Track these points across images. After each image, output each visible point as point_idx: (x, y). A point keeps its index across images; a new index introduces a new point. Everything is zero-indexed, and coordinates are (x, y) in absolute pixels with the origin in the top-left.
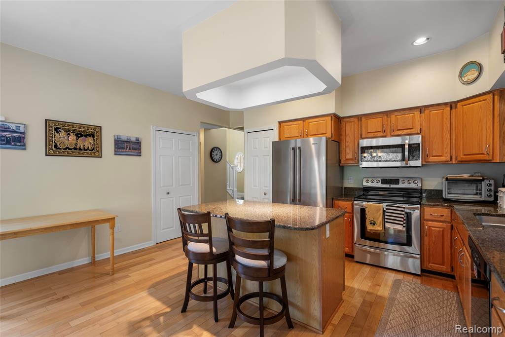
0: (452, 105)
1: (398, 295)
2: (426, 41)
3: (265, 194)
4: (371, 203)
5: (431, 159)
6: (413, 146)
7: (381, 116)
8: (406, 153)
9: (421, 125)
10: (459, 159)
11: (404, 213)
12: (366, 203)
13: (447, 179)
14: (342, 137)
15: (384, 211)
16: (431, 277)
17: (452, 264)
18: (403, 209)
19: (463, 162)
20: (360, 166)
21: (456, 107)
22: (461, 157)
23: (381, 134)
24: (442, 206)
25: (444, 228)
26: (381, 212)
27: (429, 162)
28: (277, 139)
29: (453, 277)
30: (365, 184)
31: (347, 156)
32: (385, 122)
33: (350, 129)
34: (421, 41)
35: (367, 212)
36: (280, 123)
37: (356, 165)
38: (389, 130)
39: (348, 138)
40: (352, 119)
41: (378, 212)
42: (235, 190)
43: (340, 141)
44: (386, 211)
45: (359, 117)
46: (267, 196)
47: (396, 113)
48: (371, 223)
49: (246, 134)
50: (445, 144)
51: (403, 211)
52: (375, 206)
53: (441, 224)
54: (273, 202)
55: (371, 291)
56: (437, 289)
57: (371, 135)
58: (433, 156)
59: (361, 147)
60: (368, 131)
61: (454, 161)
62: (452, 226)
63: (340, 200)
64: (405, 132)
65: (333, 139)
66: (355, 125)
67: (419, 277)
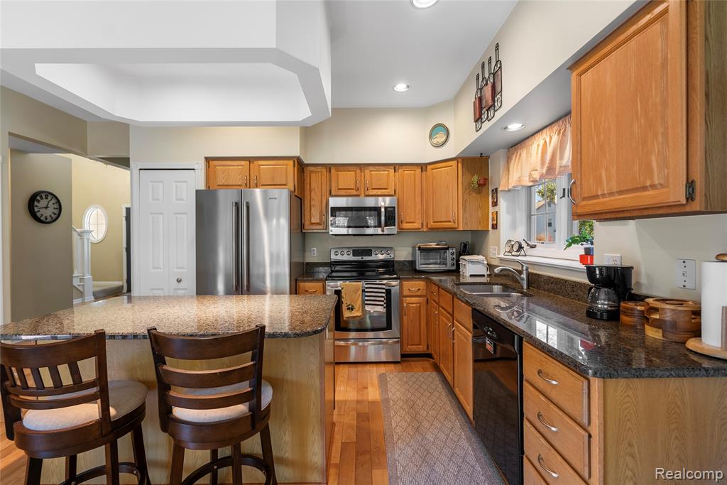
0: (423, 167)
1: (390, 394)
2: (406, 90)
3: (179, 281)
4: (348, 282)
5: (405, 226)
6: (389, 209)
7: (355, 168)
8: (383, 218)
9: (395, 186)
10: (429, 226)
11: (384, 291)
12: (341, 282)
13: (420, 248)
14: (306, 193)
15: (363, 291)
16: (409, 361)
17: (427, 341)
18: (384, 287)
19: (432, 229)
20: (331, 233)
21: (426, 170)
22: (432, 224)
23: (354, 192)
24: (419, 278)
25: (420, 303)
26: (360, 292)
27: (403, 229)
28: (202, 187)
29: (429, 356)
30: (334, 257)
31: (312, 219)
32: (358, 178)
33: (316, 182)
34: (401, 87)
35: (343, 294)
36: (208, 160)
37: (325, 231)
38: (362, 189)
39: (313, 194)
40: (319, 169)
41: (356, 293)
42: (88, 276)
43: (303, 198)
44: (366, 290)
45: (329, 167)
46: (182, 285)
47: (371, 168)
48: (348, 309)
49: (136, 172)
50: (417, 209)
51: (384, 289)
52: (353, 285)
53: (418, 299)
54: (197, 294)
55: (360, 398)
56: (420, 374)
57: (343, 192)
58: (407, 223)
59: (331, 208)
60: (340, 188)
61: (425, 229)
62: (427, 300)
63: (305, 281)
64: (380, 192)
65: (296, 194)
66: (323, 177)
67: (400, 365)
